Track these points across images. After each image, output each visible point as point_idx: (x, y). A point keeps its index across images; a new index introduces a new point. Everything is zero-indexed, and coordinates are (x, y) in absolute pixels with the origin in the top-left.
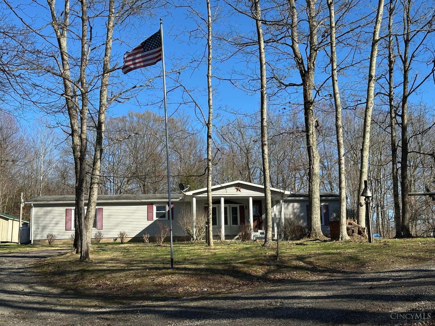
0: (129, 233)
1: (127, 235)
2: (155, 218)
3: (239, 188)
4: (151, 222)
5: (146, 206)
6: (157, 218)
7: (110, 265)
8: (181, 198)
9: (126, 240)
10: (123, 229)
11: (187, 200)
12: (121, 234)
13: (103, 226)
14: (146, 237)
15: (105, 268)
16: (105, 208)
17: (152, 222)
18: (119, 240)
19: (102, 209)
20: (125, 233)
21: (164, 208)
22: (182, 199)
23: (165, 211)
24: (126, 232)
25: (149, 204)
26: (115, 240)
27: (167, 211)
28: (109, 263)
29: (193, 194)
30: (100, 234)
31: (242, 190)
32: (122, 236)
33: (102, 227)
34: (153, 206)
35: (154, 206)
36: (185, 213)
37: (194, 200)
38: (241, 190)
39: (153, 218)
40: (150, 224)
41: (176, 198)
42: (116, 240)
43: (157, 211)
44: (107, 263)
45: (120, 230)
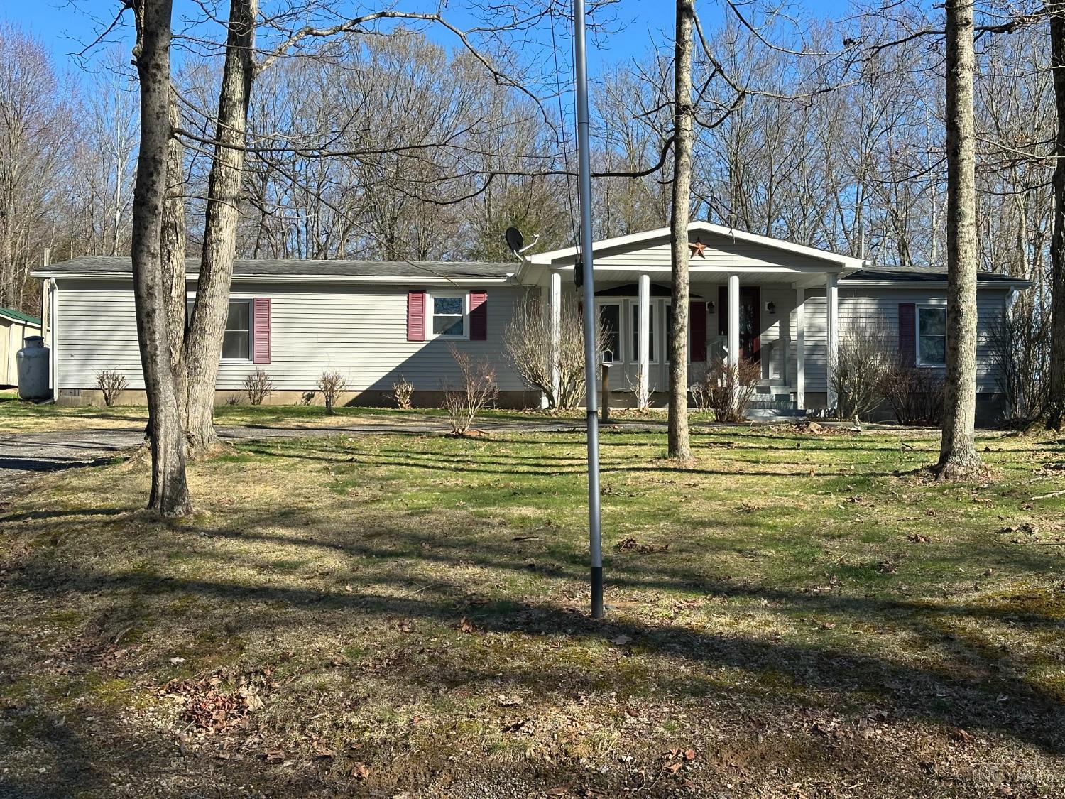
0: (351, 379)
1: (344, 384)
2: (430, 335)
3: (700, 246)
4: (417, 347)
5: (404, 297)
6: (437, 336)
7: (275, 553)
8: (510, 275)
9: (341, 400)
10: (331, 364)
11: (529, 281)
12: (326, 380)
13: (272, 354)
14: (403, 391)
15: (247, 574)
16: (276, 297)
17: (421, 345)
18: (319, 401)
19: (269, 300)
20: (337, 378)
21: (457, 305)
22: (514, 277)
23: (461, 313)
24: (342, 374)
25: (413, 292)
26: (310, 397)
27: (468, 312)
28: (271, 538)
29: (554, 261)
30: (262, 378)
31: (708, 252)
32: (330, 385)
33: (269, 356)
34: (424, 298)
35: (427, 296)
36: (529, 320)
37: (557, 279)
38: (705, 253)
39: (423, 334)
40: (416, 351)
41: (496, 275)
42: (313, 396)
43: (436, 312)
44: (263, 538)
45: (325, 369)
